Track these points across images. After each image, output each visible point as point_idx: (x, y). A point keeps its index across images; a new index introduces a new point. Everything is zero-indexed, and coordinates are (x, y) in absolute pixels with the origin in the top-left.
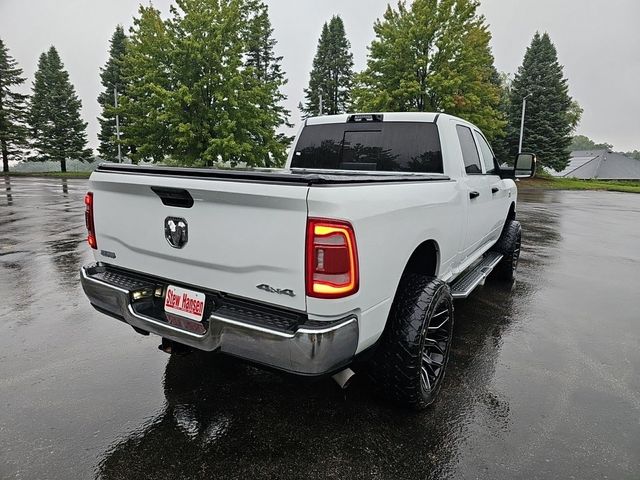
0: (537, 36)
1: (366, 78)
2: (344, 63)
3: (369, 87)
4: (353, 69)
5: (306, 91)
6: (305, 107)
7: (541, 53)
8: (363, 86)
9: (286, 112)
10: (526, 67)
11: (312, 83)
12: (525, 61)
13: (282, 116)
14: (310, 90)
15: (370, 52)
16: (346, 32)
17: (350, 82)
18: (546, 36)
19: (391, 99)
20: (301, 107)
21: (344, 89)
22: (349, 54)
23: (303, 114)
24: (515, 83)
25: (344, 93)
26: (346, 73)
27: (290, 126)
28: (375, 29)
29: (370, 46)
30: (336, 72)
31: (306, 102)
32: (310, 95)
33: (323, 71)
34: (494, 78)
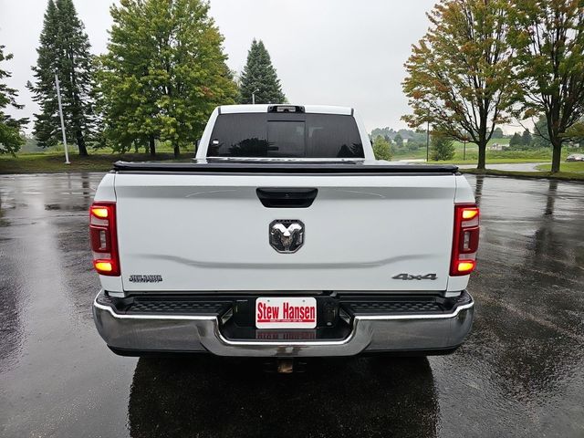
0: (255, 42)
1: (108, 62)
2: (80, 43)
3: (113, 71)
4: (91, 51)
5: (34, 69)
6: (35, 86)
7: (259, 56)
8: (106, 70)
9: (12, 91)
10: (250, 67)
11: (41, 61)
12: (249, 62)
13: (8, 95)
14: (39, 68)
15: (110, 36)
16: (77, 11)
17: (89, 64)
18: (261, 43)
19: (140, 85)
20: (29, 85)
21: (82, 70)
22: (83, 35)
23: (35, 94)
24: (242, 79)
25: (83, 75)
26: (82, 54)
27: (18, 107)
28: (112, 14)
29: (111, 30)
30: (71, 52)
31: (35, 81)
32: (40, 74)
33: (54, 49)
34: (227, 74)
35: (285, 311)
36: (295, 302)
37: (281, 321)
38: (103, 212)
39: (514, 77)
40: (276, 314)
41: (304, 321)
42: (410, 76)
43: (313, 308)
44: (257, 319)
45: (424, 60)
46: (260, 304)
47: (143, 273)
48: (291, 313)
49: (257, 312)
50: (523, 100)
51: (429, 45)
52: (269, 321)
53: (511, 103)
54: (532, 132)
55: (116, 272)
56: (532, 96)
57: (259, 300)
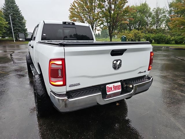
35: (114, 87)
36: (116, 84)
37: (113, 91)
38: (60, 62)
39: (100, 17)
40: (112, 89)
41: (118, 89)
42: (70, 14)
43: (120, 85)
44: (107, 91)
45: (74, 9)
46: (107, 87)
47: (73, 83)
48: (115, 88)
49: (107, 89)
50: (103, 24)
51: (76, 5)
52: (110, 91)
53: (100, 25)
54: (100, 34)
55: (65, 84)
56: (105, 23)
57: (107, 86)
